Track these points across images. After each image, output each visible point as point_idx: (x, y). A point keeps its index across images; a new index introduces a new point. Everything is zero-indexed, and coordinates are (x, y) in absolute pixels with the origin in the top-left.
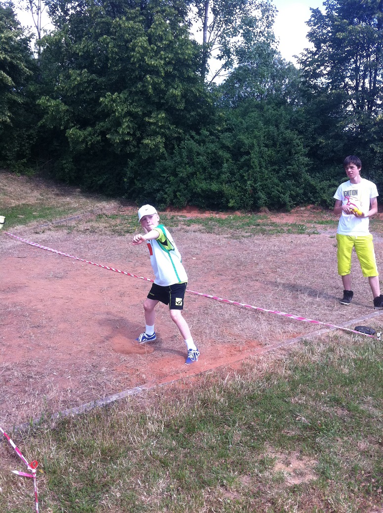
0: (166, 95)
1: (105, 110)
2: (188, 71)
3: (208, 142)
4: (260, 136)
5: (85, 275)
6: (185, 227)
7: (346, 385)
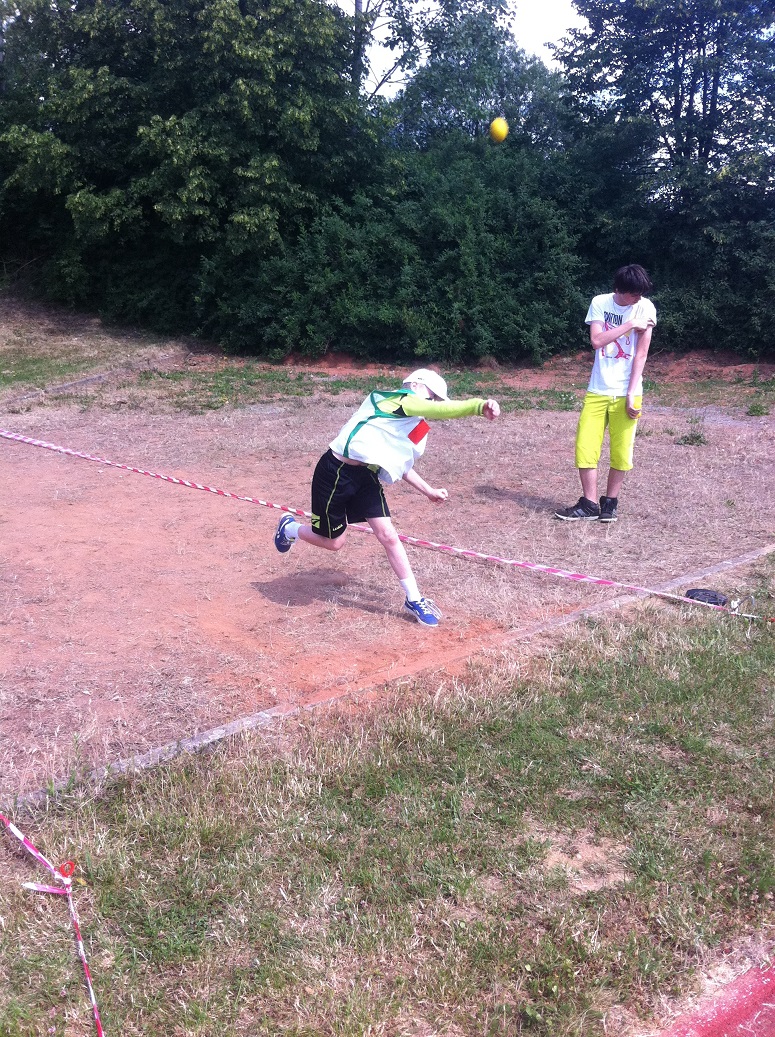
0: (280, 120)
1: (148, 152)
2: (324, 70)
3: (370, 221)
4: (478, 210)
5: (128, 495)
6: (327, 395)
7: (676, 700)
